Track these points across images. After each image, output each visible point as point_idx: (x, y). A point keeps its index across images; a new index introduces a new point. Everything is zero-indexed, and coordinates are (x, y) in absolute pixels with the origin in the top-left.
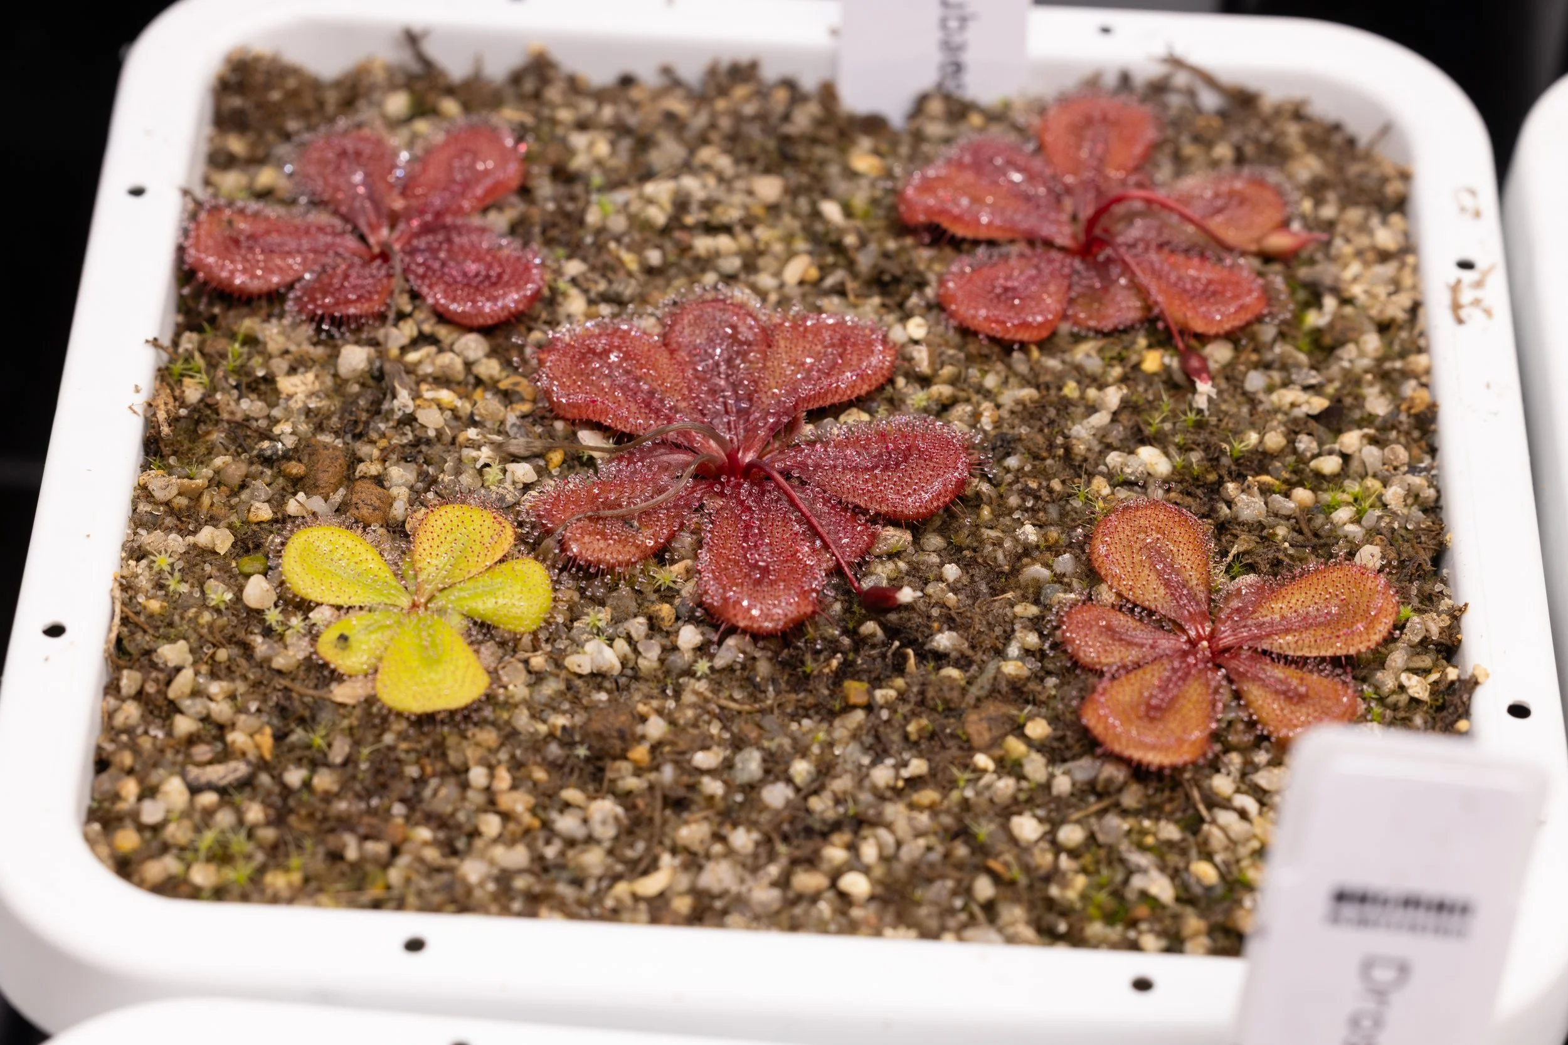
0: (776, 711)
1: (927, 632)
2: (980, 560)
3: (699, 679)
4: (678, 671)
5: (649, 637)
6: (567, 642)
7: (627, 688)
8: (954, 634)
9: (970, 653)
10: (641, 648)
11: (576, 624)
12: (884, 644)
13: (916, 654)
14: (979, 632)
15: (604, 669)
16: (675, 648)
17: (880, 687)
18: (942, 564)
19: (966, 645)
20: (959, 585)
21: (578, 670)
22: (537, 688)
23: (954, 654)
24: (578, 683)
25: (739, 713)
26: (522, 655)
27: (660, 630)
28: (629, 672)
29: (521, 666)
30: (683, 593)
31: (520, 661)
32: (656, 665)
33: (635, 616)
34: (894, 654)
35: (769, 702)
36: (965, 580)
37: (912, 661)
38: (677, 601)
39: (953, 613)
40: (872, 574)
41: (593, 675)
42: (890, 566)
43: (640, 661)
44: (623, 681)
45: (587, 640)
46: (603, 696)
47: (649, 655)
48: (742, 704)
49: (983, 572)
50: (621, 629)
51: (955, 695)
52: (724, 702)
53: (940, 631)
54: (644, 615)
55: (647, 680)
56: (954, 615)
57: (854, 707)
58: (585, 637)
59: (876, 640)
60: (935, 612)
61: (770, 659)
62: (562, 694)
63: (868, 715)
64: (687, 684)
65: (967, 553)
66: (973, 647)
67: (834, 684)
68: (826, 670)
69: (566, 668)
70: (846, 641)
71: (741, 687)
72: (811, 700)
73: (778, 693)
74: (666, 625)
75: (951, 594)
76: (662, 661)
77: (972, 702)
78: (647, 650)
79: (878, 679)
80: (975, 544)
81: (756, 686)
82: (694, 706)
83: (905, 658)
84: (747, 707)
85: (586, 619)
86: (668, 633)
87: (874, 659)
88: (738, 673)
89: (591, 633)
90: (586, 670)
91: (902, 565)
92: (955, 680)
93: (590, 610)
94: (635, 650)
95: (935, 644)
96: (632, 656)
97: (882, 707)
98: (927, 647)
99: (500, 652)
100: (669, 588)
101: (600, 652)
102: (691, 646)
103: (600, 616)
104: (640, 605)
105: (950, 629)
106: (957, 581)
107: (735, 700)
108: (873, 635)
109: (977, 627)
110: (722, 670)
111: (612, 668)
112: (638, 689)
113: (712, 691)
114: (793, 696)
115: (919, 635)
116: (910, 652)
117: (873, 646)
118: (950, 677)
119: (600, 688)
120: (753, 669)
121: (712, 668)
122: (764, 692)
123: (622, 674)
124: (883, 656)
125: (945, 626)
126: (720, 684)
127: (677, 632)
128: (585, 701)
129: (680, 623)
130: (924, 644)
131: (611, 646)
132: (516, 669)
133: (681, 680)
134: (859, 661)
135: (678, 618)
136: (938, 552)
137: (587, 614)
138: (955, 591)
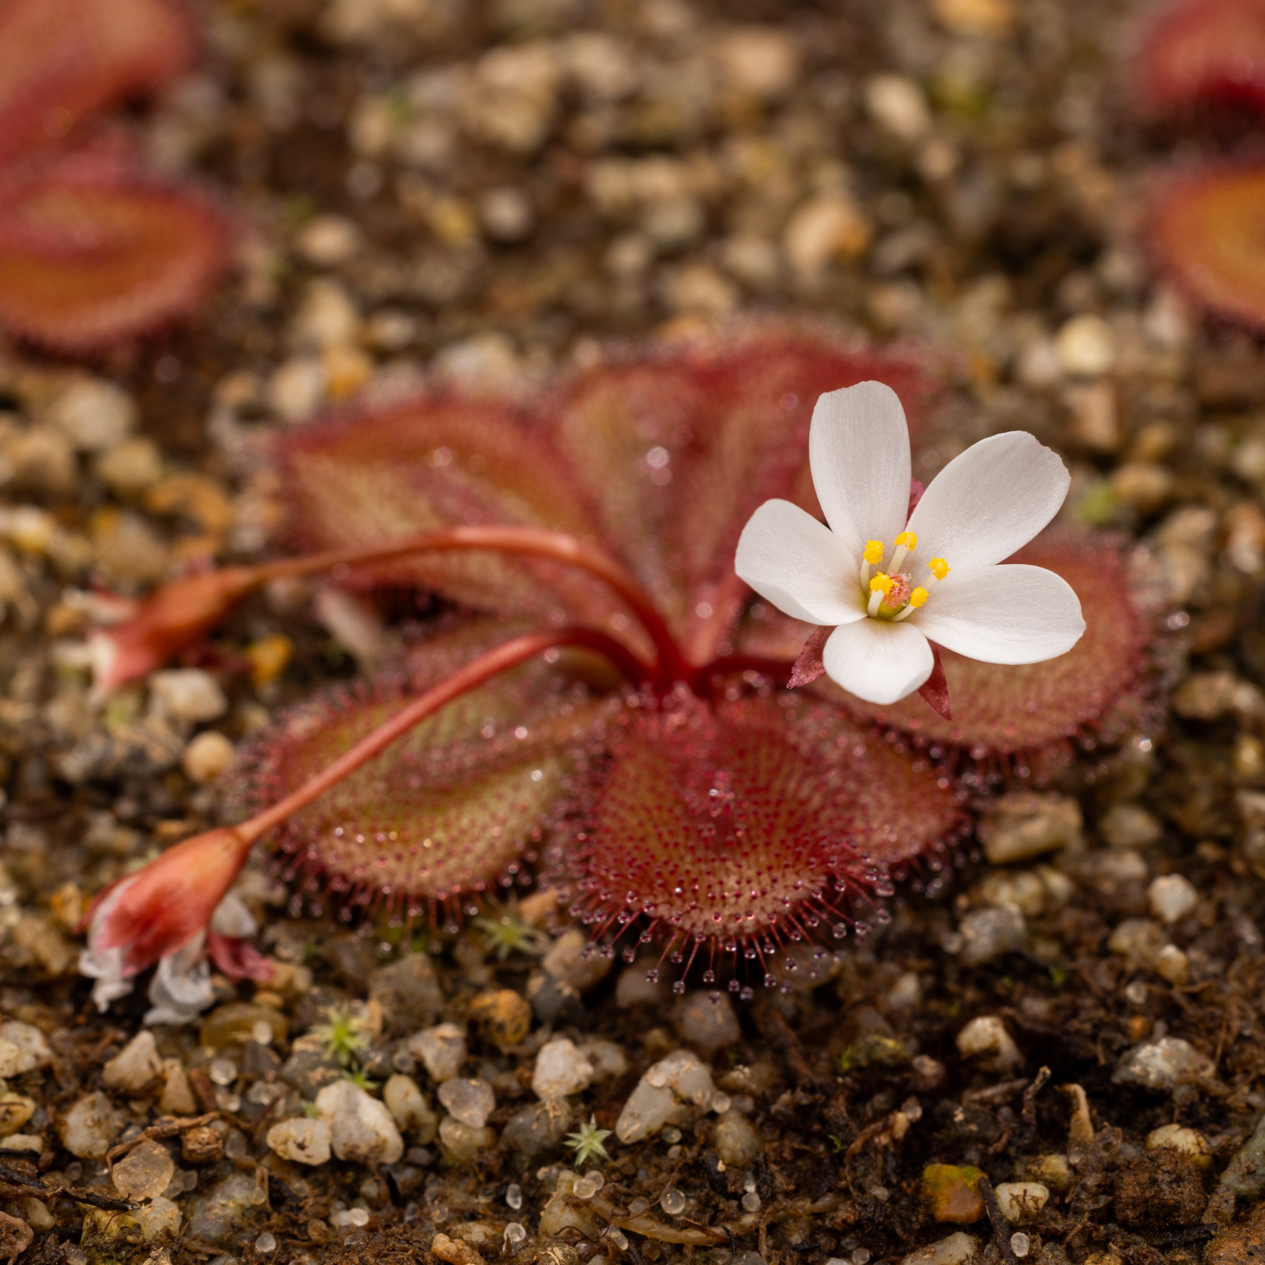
0: (765, 1243)
1: (1120, 1040)
2: (1239, 867)
3: (582, 1171)
4: (532, 1151)
5: (468, 1070)
6: (276, 1089)
7: (418, 1191)
8: (1183, 1045)
9: (1220, 1088)
10: (446, 1100)
11: (299, 1045)
12: (1018, 1072)
13: (1091, 1097)
14: (1241, 1038)
15: (363, 1149)
16: (529, 1097)
17: (1011, 1179)
18: (1147, 881)
19: (1211, 1070)
20: (1191, 928)
21: (299, 1156)
22: (198, 1204)
23: (1181, 1094)
24: (299, 1185)
25: (678, 1248)
26: (169, 1123)
27: (494, 1053)
28: (421, 1155)
29: (160, 1151)
30: (550, 963)
31: (161, 1139)
32: (481, 1137)
33: (438, 1021)
34: (1039, 1096)
35: (748, 1220)
36: (1207, 914)
37: (1084, 1111)
38: (536, 984)
39: (1177, 993)
40: (986, 905)
41: (335, 1164)
42: (1029, 886)
43: (446, 1129)
44: (406, 1177)
45: (325, 1083)
46: (359, 1217)
47: (464, 1115)
48: (686, 1226)
49: (1245, 893)
50: (401, 1055)
51: (1188, 1192)
52: (644, 1226)
53: (1148, 1037)
54: (457, 1019)
55: (463, 1174)
56: (1182, 1001)
57: (949, 1228)
58: (317, 1075)
59: (998, 1063)
60: (1134, 993)
61: (750, 1117)
62: (259, 1215)
63: (980, 1248)
64: (552, 1182)
65: (1208, 851)
66: (1225, 1074)
67: (902, 1172)
68: (883, 1140)
69: (272, 1152)
70: (929, 1067)
71: (681, 1184)
72: (846, 1213)
73: (768, 1198)
74: (507, 1045)
75: (1170, 951)
76: (495, 1126)
77: (1228, 1209)
78: (462, 1101)
79: (1003, 1156)
80: (1225, 829)
81: (719, 1184)
82: (569, 1237)
83: (1067, 1105)
84: (694, 1235)
85: (323, 1033)
86: (513, 1062)
87: (995, 1109)
88: (674, 1151)
89: (334, 1064)
90: (319, 1154)
91: (1058, 883)
92: (1186, 1156)
93: (332, 1012)
94: (435, 1105)
95: (1136, 1069)
96: (429, 1118)
97: (1013, 1228)
98: (1117, 1079)
99: (117, 1119)
100: (516, 954)
101: (353, 1110)
102: (563, 1091)
103: (355, 1024)
104: (448, 996)
105: (1173, 1032)
106: (1183, 920)
107: (668, 1220)
108: (992, 1052)
109: (1236, 1025)
110: (635, 1149)
111: (380, 1147)
112: (442, 1198)
113: (614, 1199)
114: (804, 1205)
115: (1099, 1050)
116: (1078, 1090)
117: (993, 1078)
118: (1172, 1149)
119: (351, 1197)
120: (710, 1143)
121: (611, 1143)
122: (738, 1196)
123: (404, 1161)
124: (1015, 1101)
125: (1160, 1027)
126: (630, 1179)
127: (533, 1057)
128: (316, 1229)
129: (541, 1035)
130: (1110, 1069)
131: (378, 1095)
132: (150, 1161)
133: (541, 1173)
134: (960, 1117)
135: (535, 1024)
136: (1144, 850)
137: (326, 1021)
138: (1183, 942)
